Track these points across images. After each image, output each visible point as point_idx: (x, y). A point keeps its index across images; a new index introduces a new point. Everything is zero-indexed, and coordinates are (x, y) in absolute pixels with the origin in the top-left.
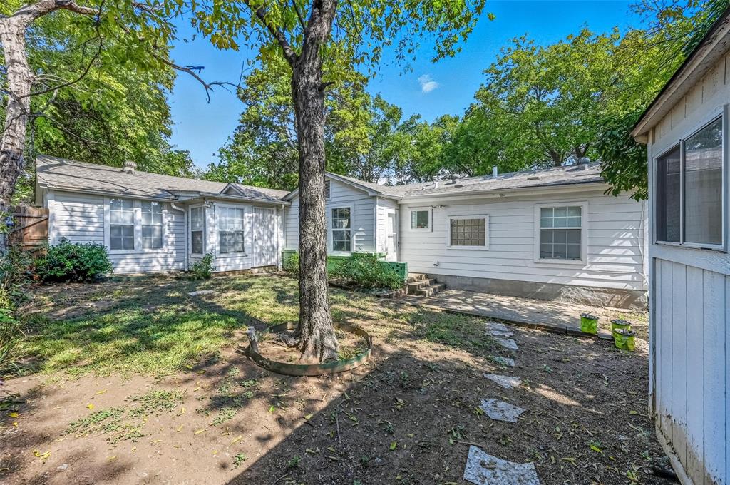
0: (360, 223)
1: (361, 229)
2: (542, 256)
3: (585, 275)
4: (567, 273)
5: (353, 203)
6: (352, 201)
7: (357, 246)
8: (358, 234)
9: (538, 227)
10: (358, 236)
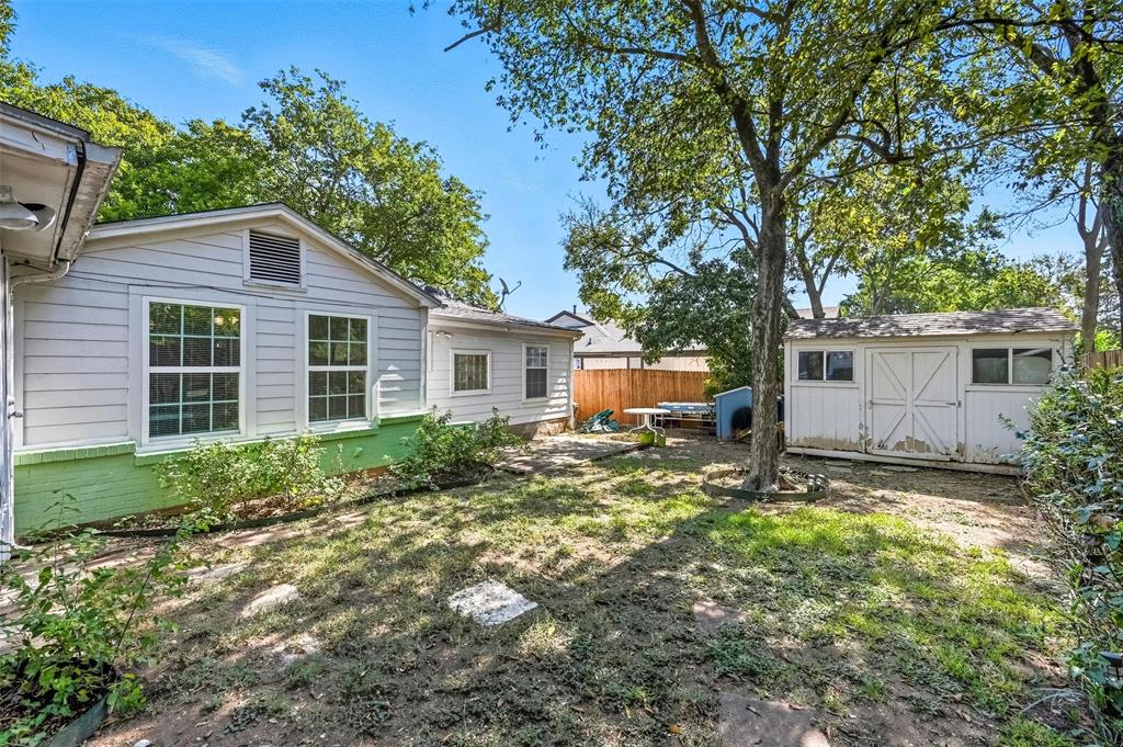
0: (389, 355)
1: (391, 368)
2: (528, 396)
3: (548, 410)
4: (537, 411)
5: (375, 312)
6: (378, 307)
7: (383, 404)
8: (385, 377)
9: (524, 368)
10: (385, 383)
